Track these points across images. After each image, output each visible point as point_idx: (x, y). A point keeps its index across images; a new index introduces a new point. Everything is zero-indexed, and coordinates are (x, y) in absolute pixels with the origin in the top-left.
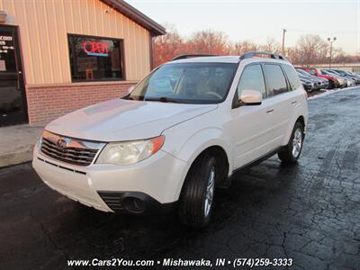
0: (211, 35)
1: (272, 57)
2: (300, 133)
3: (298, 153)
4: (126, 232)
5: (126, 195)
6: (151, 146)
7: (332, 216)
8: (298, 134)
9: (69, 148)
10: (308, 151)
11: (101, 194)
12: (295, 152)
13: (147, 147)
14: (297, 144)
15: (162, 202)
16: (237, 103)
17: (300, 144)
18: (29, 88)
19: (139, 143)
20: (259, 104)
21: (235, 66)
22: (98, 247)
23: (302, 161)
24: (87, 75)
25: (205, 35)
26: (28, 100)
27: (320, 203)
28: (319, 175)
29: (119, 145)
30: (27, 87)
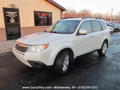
0: (86, 11)
1: (96, 18)
2: (106, 45)
3: (105, 52)
4: (39, 74)
5: (36, 62)
6: (44, 47)
7: (110, 74)
8: (105, 45)
9: (21, 47)
10: (110, 52)
11: (28, 61)
12: (104, 52)
13: (43, 47)
14: (105, 48)
15: (47, 65)
16: (78, 34)
17: (106, 49)
18: (22, 28)
19: (40, 46)
20: (86, 34)
21: (80, 21)
22: (28, 77)
23: (107, 55)
24: (42, 24)
25: (84, 11)
26: (21, 32)
27: (108, 70)
28: (111, 60)
29: (35, 46)
30: (21, 27)
